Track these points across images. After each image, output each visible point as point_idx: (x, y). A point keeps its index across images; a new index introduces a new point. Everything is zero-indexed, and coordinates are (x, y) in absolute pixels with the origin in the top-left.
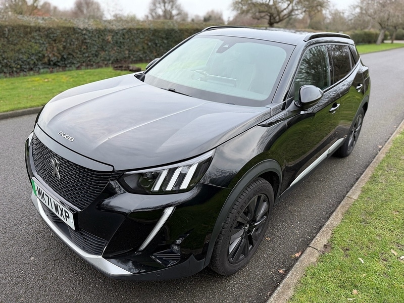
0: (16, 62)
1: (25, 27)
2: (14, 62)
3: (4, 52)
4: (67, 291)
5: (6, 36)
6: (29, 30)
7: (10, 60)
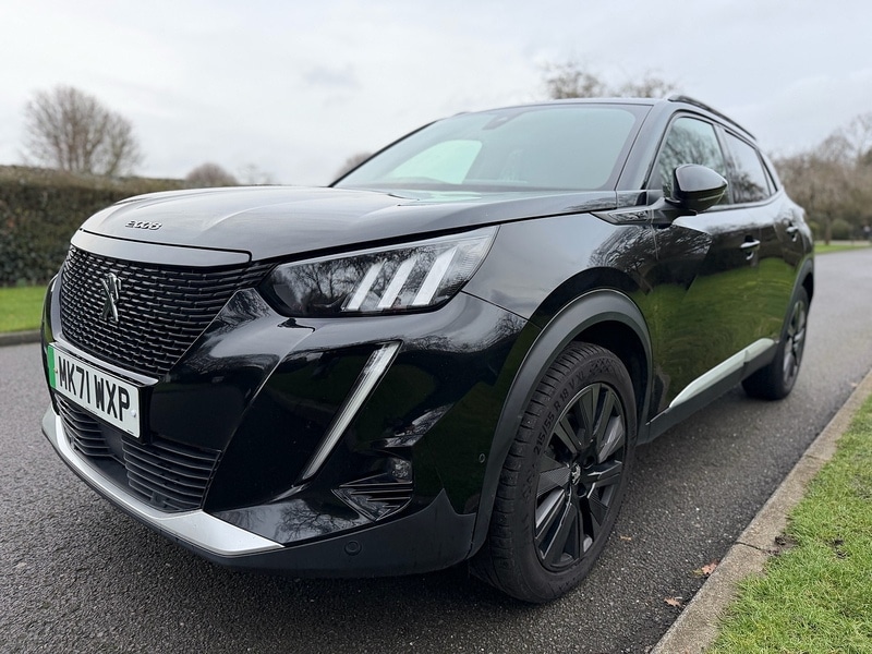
0: (55, 258)
1: (83, 191)
2: (52, 257)
3: (33, 237)
4: (100, 635)
5: (43, 206)
6: (90, 196)
7: (42, 254)
